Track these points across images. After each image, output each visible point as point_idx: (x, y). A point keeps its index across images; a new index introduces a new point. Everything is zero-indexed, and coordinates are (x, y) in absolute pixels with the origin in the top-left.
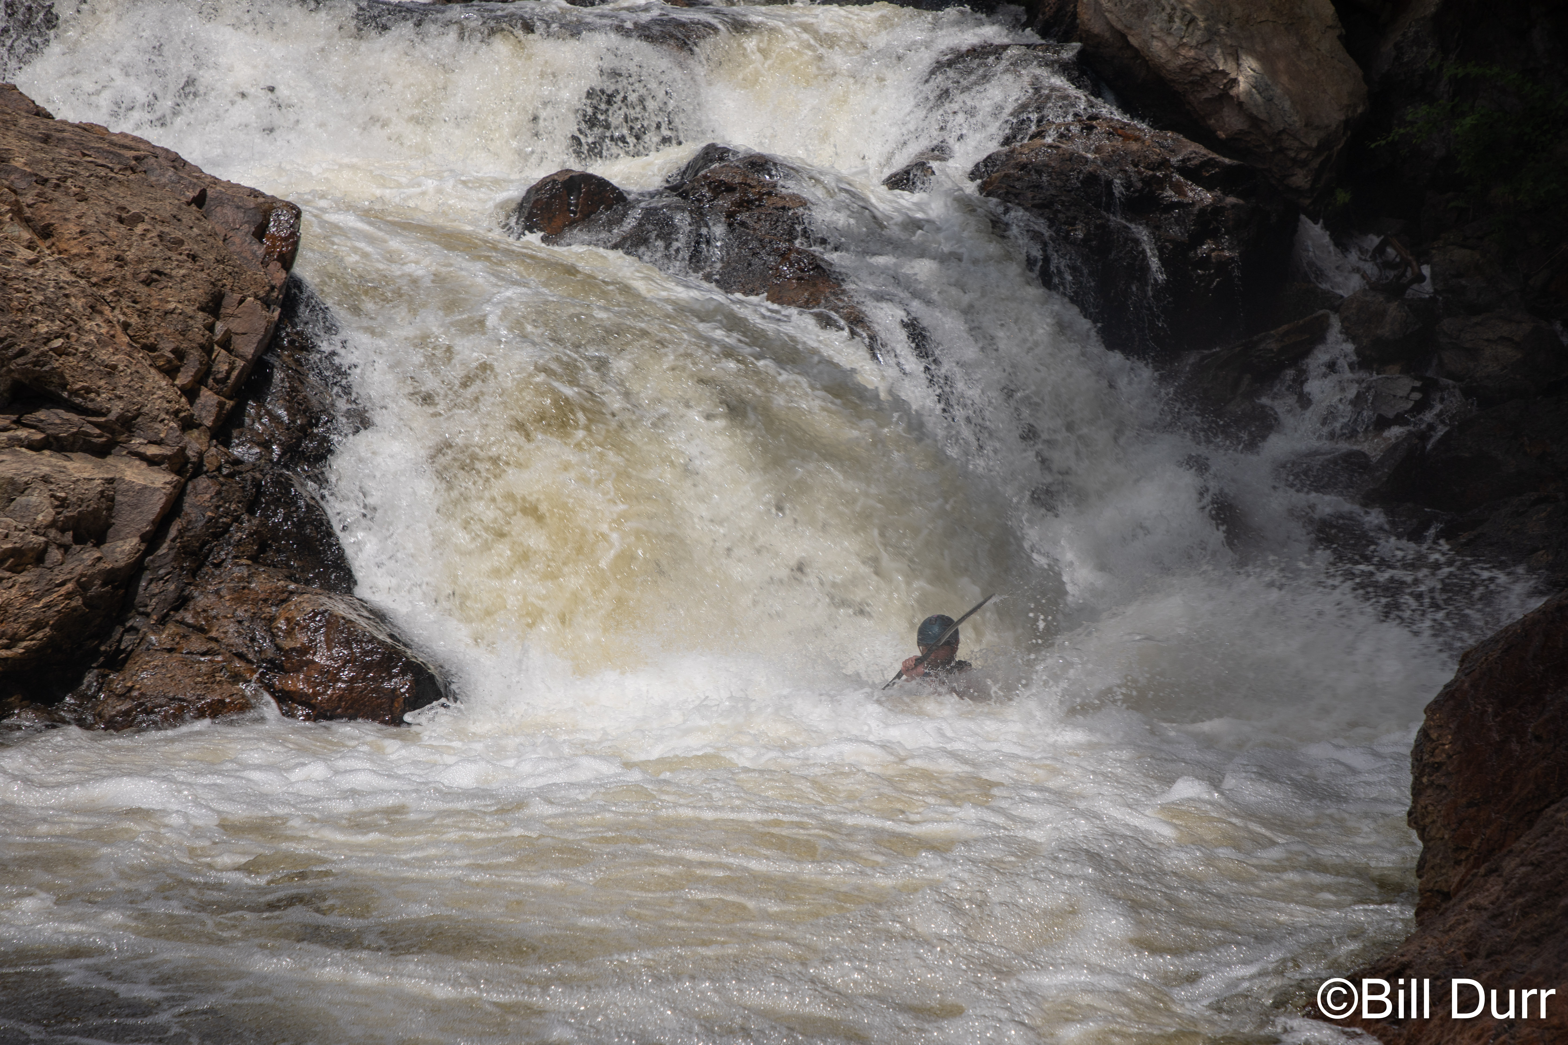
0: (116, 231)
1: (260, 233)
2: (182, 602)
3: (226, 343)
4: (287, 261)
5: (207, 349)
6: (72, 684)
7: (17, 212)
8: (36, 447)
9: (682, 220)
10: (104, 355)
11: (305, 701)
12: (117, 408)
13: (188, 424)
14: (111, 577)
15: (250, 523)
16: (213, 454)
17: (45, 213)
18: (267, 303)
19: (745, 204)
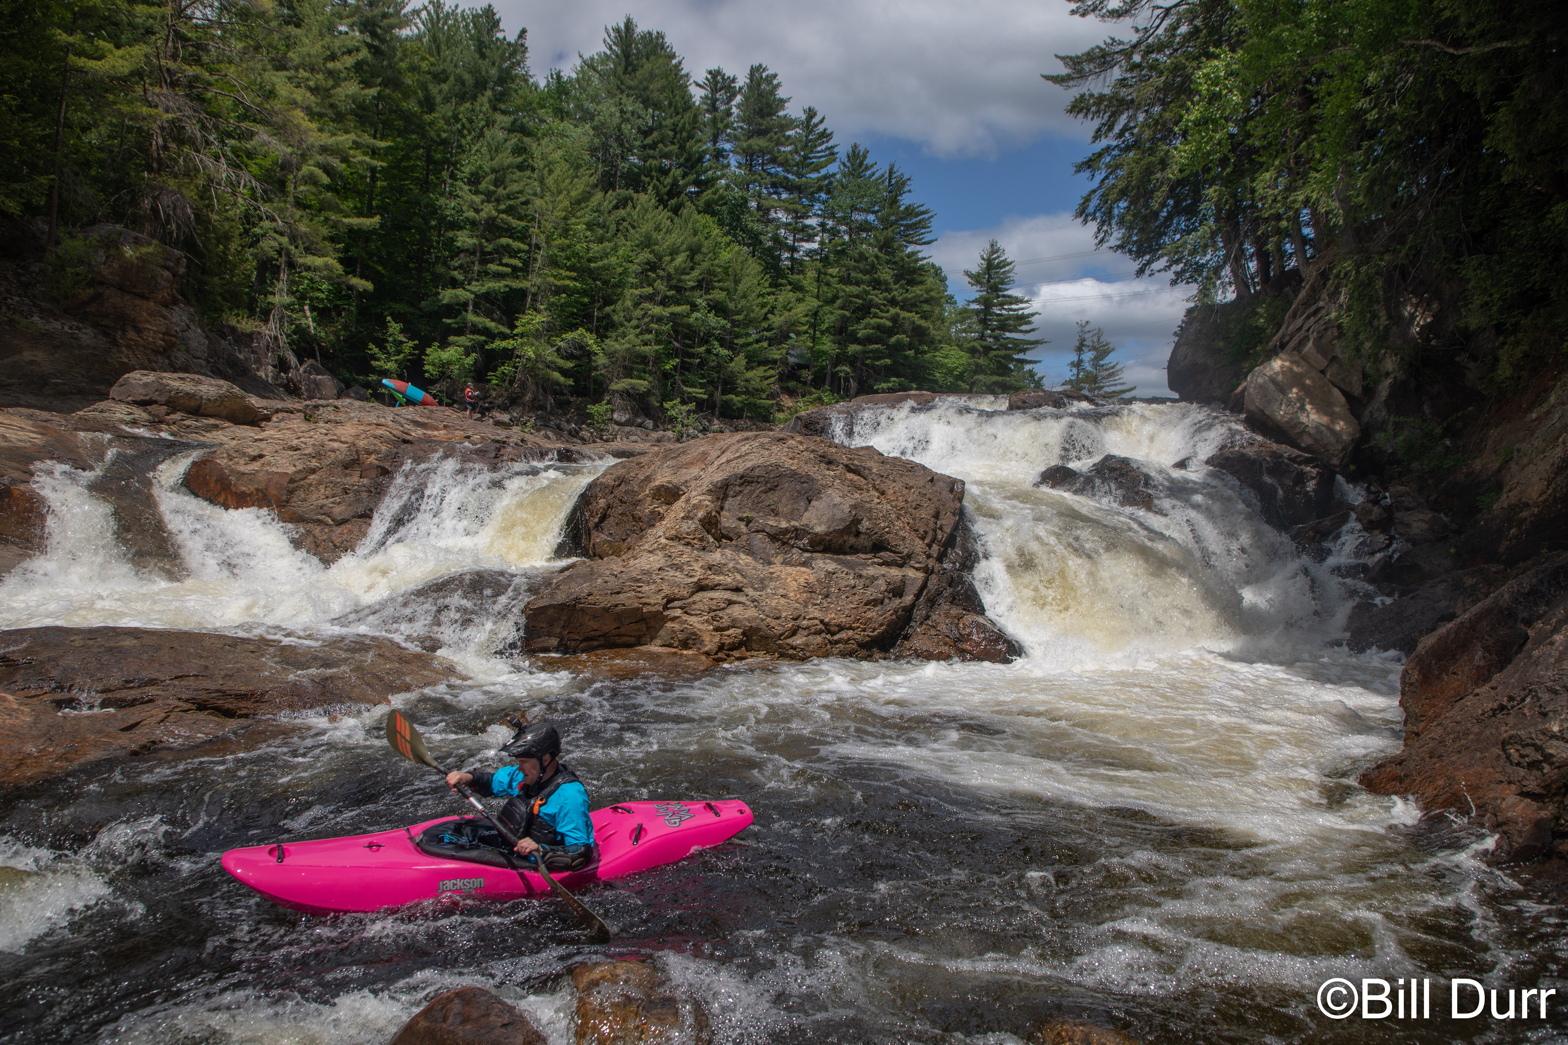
0: (905, 491)
1: (952, 490)
2: (928, 617)
3: (941, 529)
4: (960, 500)
5: (935, 531)
6: (893, 645)
7: (874, 487)
8: (880, 565)
9: (1098, 482)
10: (901, 533)
11: (970, 653)
12: (906, 551)
13: (929, 556)
14: (904, 609)
15: (950, 590)
16: (937, 566)
17: (883, 487)
18: (954, 514)
19: (1122, 475)
